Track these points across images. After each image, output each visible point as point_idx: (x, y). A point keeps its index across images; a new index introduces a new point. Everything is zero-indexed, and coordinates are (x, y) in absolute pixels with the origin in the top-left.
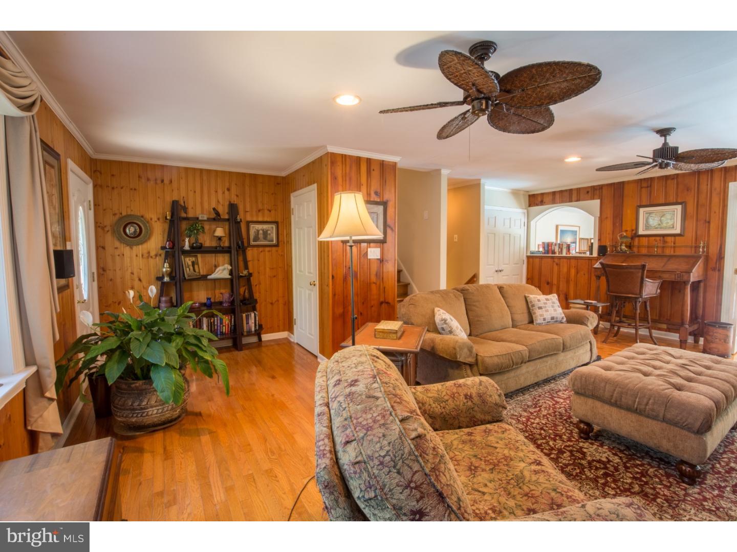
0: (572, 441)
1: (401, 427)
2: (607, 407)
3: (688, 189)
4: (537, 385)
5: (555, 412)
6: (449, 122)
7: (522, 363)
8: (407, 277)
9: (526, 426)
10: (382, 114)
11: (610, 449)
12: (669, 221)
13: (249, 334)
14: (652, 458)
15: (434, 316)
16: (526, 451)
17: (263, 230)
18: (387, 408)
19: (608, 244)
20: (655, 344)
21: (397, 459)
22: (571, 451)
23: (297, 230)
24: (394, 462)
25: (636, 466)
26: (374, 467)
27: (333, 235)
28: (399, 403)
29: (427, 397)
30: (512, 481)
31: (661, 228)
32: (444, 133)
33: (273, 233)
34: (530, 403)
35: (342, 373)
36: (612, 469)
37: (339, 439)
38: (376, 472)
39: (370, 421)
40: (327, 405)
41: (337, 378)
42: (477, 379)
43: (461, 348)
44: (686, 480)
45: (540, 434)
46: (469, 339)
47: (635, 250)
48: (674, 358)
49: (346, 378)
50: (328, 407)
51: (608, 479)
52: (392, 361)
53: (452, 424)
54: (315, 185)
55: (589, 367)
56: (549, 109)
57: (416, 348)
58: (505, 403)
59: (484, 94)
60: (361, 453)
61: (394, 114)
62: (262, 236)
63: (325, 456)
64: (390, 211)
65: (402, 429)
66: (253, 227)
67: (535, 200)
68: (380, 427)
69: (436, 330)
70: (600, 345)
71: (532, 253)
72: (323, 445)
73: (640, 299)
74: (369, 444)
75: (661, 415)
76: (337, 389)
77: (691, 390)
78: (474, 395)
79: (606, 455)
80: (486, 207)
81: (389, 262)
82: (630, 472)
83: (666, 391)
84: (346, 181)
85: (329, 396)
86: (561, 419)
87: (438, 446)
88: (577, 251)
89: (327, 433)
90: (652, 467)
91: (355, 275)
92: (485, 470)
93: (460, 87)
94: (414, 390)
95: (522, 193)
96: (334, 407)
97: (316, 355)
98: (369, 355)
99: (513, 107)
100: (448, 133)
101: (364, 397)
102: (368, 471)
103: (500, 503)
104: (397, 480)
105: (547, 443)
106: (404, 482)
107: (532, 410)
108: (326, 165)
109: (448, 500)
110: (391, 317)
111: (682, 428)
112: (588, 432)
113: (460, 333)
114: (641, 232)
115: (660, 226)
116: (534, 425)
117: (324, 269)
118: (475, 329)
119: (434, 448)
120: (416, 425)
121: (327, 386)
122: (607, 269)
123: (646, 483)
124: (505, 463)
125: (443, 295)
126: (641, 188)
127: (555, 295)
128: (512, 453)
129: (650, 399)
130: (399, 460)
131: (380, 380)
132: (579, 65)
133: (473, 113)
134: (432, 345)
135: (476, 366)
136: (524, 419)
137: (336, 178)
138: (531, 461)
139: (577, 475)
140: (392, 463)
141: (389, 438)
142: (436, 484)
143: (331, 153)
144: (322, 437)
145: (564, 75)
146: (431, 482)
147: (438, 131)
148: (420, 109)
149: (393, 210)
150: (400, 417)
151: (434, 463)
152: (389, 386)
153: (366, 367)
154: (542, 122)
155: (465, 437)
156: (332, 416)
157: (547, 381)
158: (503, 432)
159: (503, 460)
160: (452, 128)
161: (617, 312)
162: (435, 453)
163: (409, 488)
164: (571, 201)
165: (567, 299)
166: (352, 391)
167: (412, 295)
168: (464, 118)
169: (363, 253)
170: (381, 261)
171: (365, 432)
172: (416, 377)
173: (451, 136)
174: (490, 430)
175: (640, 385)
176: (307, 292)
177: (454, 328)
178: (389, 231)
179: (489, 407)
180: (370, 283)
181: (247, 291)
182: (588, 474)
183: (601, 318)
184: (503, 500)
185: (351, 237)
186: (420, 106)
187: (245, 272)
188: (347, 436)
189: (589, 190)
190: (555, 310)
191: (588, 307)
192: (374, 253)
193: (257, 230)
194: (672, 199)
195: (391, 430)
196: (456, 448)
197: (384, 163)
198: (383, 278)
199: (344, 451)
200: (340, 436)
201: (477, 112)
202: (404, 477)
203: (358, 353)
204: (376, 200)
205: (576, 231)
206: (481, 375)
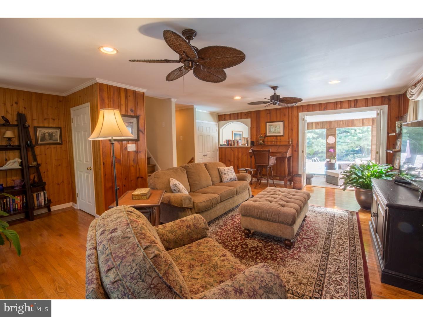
0: (241, 240)
1: (144, 252)
2: (256, 220)
3: (285, 115)
4: (225, 214)
5: (234, 226)
6: (172, 72)
7: (217, 204)
8: (154, 161)
9: (220, 237)
10: (131, 62)
11: (258, 240)
12: (278, 129)
13: (40, 207)
14: (275, 241)
15: (169, 183)
16: (218, 250)
17: (49, 133)
18: (135, 243)
19: (255, 140)
20: (275, 187)
21: (142, 273)
22: (241, 245)
23: (76, 133)
24: (140, 276)
25: (269, 246)
26: (127, 282)
27: (99, 136)
28: (143, 238)
29: (165, 231)
30: (212, 268)
31: (276, 133)
32: (170, 78)
33: (57, 135)
34: (222, 224)
35: (106, 225)
36: (259, 250)
37: (103, 269)
38: (128, 284)
39: (124, 253)
40: (95, 248)
41: (102, 229)
42: (192, 216)
43: (185, 200)
44: (288, 247)
45: (227, 240)
46: (190, 194)
47: (266, 143)
48: (282, 192)
49: (109, 228)
50: (96, 249)
51: (258, 255)
52: (142, 213)
53: (180, 244)
54: (89, 103)
55: (247, 201)
56: (223, 71)
57: (158, 203)
58: (208, 226)
59: (190, 58)
60: (118, 275)
61: (138, 63)
62: (48, 137)
63: (93, 283)
64: (141, 122)
65: (145, 254)
66: (40, 131)
67: (222, 118)
68: (131, 256)
69: (171, 191)
70: (253, 190)
71: (221, 145)
72: (91, 276)
73: (269, 166)
74: (124, 267)
75: (277, 220)
76: (102, 236)
77: (288, 206)
78: (191, 225)
79: (256, 244)
80: (197, 121)
81: (142, 153)
82: (267, 250)
83: (279, 208)
84: (111, 102)
85: (97, 243)
86: (237, 229)
87: (168, 259)
88: (242, 144)
89: (95, 267)
90: (275, 245)
91: (119, 162)
92: (198, 266)
93: (177, 53)
94: (157, 228)
95: (215, 114)
96: (100, 249)
97: (94, 215)
98: (125, 211)
99: (206, 67)
100: (172, 78)
101: (120, 238)
102: (123, 285)
103: (205, 282)
104: (142, 286)
105: (230, 243)
106: (146, 286)
107: (223, 228)
108: (96, 91)
109: (174, 289)
110: (144, 186)
111: (285, 224)
112: (249, 234)
113: (185, 191)
114: (268, 134)
115: (275, 132)
116: (224, 236)
117: (97, 158)
118: (193, 188)
119: (165, 261)
120: (154, 250)
121: (96, 235)
122: (254, 152)
123: (273, 253)
124: (208, 259)
125: (175, 171)
126: (267, 113)
127: (232, 167)
128: (212, 253)
129: (272, 213)
130: (143, 273)
131: (132, 226)
132: (235, 50)
133: (185, 68)
134: (169, 200)
135: (194, 209)
136: (219, 233)
137: (103, 100)
138: (221, 255)
139: (244, 257)
140: (139, 276)
141: (136, 262)
142: (166, 282)
143: (99, 83)
144: (91, 270)
145: (229, 54)
146: (163, 282)
147: (166, 76)
148: (155, 62)
149: (143, 121)
150: (144, 247)
151: (165, 270)
152: (138, 229)
153: (123, 219)
154: (221, 77)
155: (187, 250)
156: (99, 255)
157: (230, 211)
158: (207, 243)
159: (207, 258)
160: (174, 75)
161: (260, 173)
162: (166, 264)
163: (150, 289)
164: (238, 119)
165: (238, 168)
166: (113, 236)
167: (157, 171)
168: (180, 70)
169: (124, 148)
170: (137, 152)
171: (121, 261)
172: (160, 220)
173: (174, 80)
174: (200, 243)
175: (268, 207)
176: (86, 174)
177: (181, 189)
178: (141, 134)
179: (200, 230)
180: (130, 166)
181: (36, 177)
182: (249, 255)
183: (253, 176)
184: (207, 280)
185: (112, 138)
186: (154, 60)
187: (34, 163)
188: (109, 266)
189: (246, 114)
190: (232, 175)
191: (248, 172)
192: (131, 147)
193: (44, 133)
194: (279, 119)
195: (138, 256)
196: (182, 257)
197: (136, 92)
198: (138, 163)
199: (107, 276)
200: (104, 267)
201: (188, 68)
202: (146, 283)
203: (118, 211)
204: (131, 115)
205: (241, 134)
206: (196, 213)
